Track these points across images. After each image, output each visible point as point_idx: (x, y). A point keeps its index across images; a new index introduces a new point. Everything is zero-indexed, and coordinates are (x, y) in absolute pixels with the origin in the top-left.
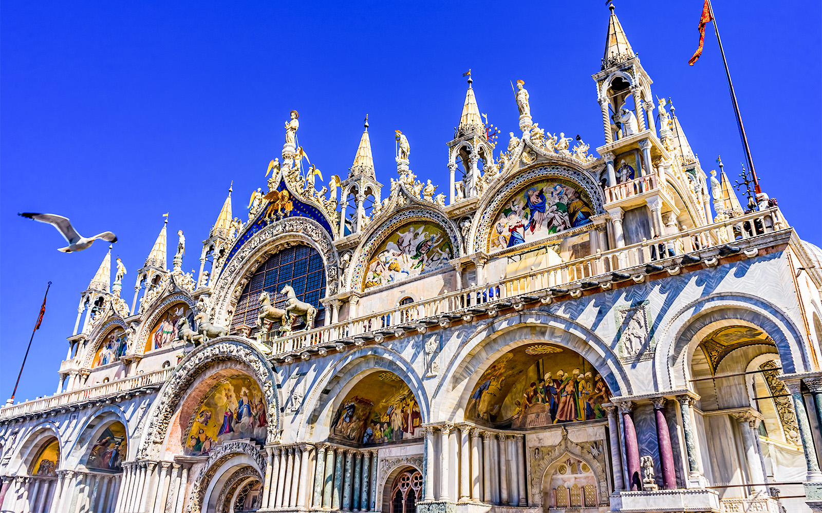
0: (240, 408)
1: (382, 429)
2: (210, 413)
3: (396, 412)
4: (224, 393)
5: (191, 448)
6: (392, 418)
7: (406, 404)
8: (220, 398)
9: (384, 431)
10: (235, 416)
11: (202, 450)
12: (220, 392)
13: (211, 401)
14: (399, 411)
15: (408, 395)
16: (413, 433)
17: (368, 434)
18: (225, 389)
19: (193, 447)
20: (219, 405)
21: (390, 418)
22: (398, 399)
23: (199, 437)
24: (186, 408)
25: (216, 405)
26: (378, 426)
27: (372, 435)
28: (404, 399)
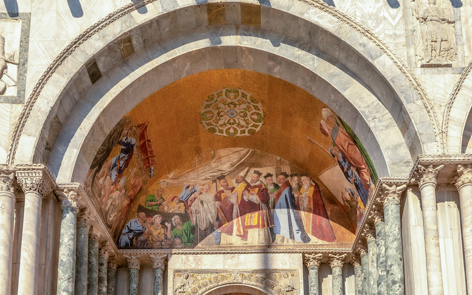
1: (168, 225)
3: (203, 197)
6: (193, 208)
7: (227, 187)
9: (173, 228)
14: (209, 197)
15: (230, 172)
16: (244, 237)
17: (131, 231)
21: (187, 207)
22: (208, 176)
26: (157, 219)
27: (141, 233)
28: (222, 177)
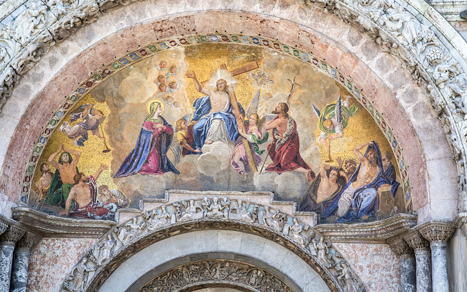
0: (197, 119)
2: (97, 117)
4: (155, 73)
5: (41, 197)
8: (138, 84)
10: (179, 136)
11: (68, 204)
12: (144, 71)
13: (112, 85)
18: (162, 65)
19: (45, 193)
20: (128, 100)
23: (58, 172)
24: (55, 89)
25: (121, 98)
